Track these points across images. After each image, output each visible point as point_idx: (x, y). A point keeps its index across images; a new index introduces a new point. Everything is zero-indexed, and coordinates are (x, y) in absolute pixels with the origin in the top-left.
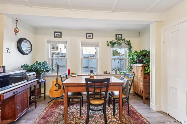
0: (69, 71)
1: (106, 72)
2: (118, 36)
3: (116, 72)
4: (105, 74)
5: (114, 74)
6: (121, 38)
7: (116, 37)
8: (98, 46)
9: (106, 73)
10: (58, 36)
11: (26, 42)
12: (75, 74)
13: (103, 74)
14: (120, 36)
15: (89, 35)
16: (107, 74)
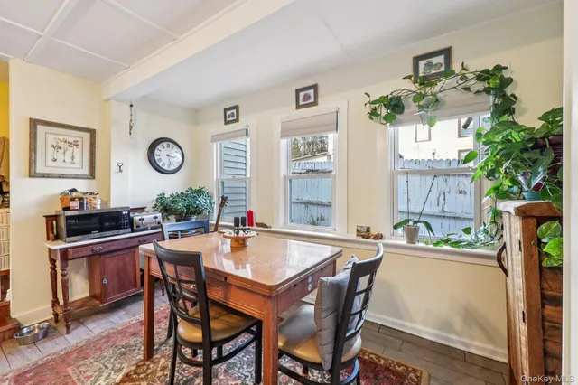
1: (368, 230)
3: (412, 235)
5: (404, 242)
6: (443, 69)
7: (416, 69)
8: (331, 126)
9: (365, 234)
10: (231, 119)
11: (168, 146)
13: (353, 237)
15: (306, 95)
16: (368, 237)
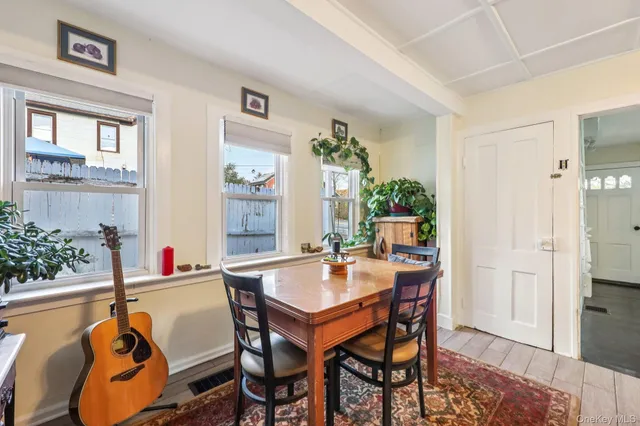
0: (168, 254)
1: (310, 245)
2: (339, 128)
4: (306, 255)
6: (344, 135)
7: (334, 128)
8: (286, 148)
9: (309, 248)
12: (198, 267)
13: (300, 254)
14: (343, 128)
15: (254, 101)
16: (311, 252)
